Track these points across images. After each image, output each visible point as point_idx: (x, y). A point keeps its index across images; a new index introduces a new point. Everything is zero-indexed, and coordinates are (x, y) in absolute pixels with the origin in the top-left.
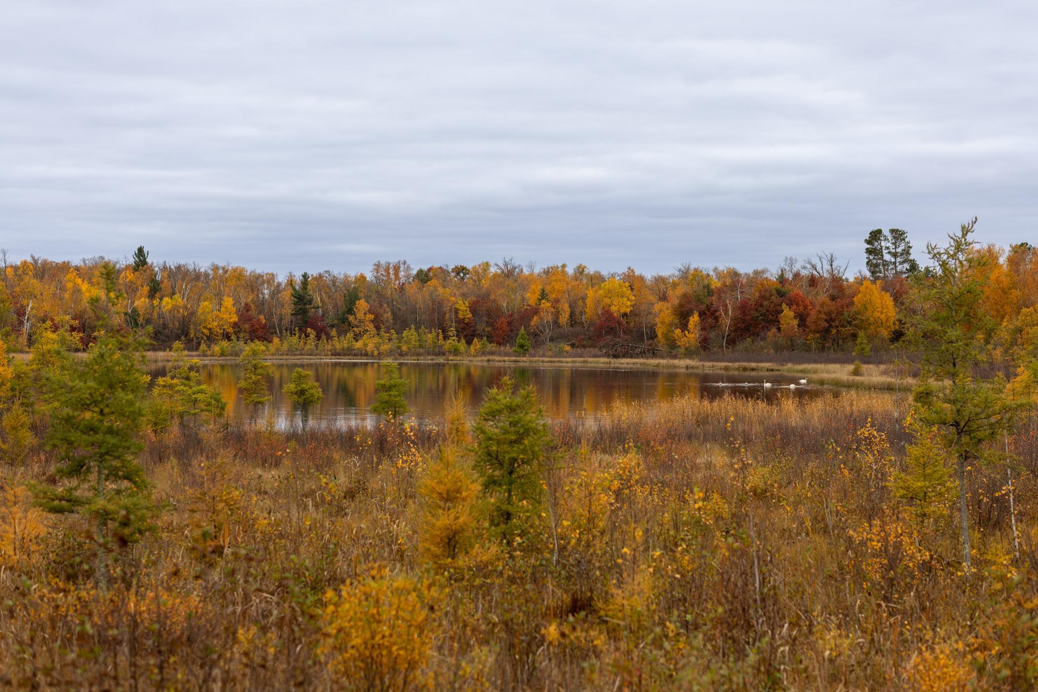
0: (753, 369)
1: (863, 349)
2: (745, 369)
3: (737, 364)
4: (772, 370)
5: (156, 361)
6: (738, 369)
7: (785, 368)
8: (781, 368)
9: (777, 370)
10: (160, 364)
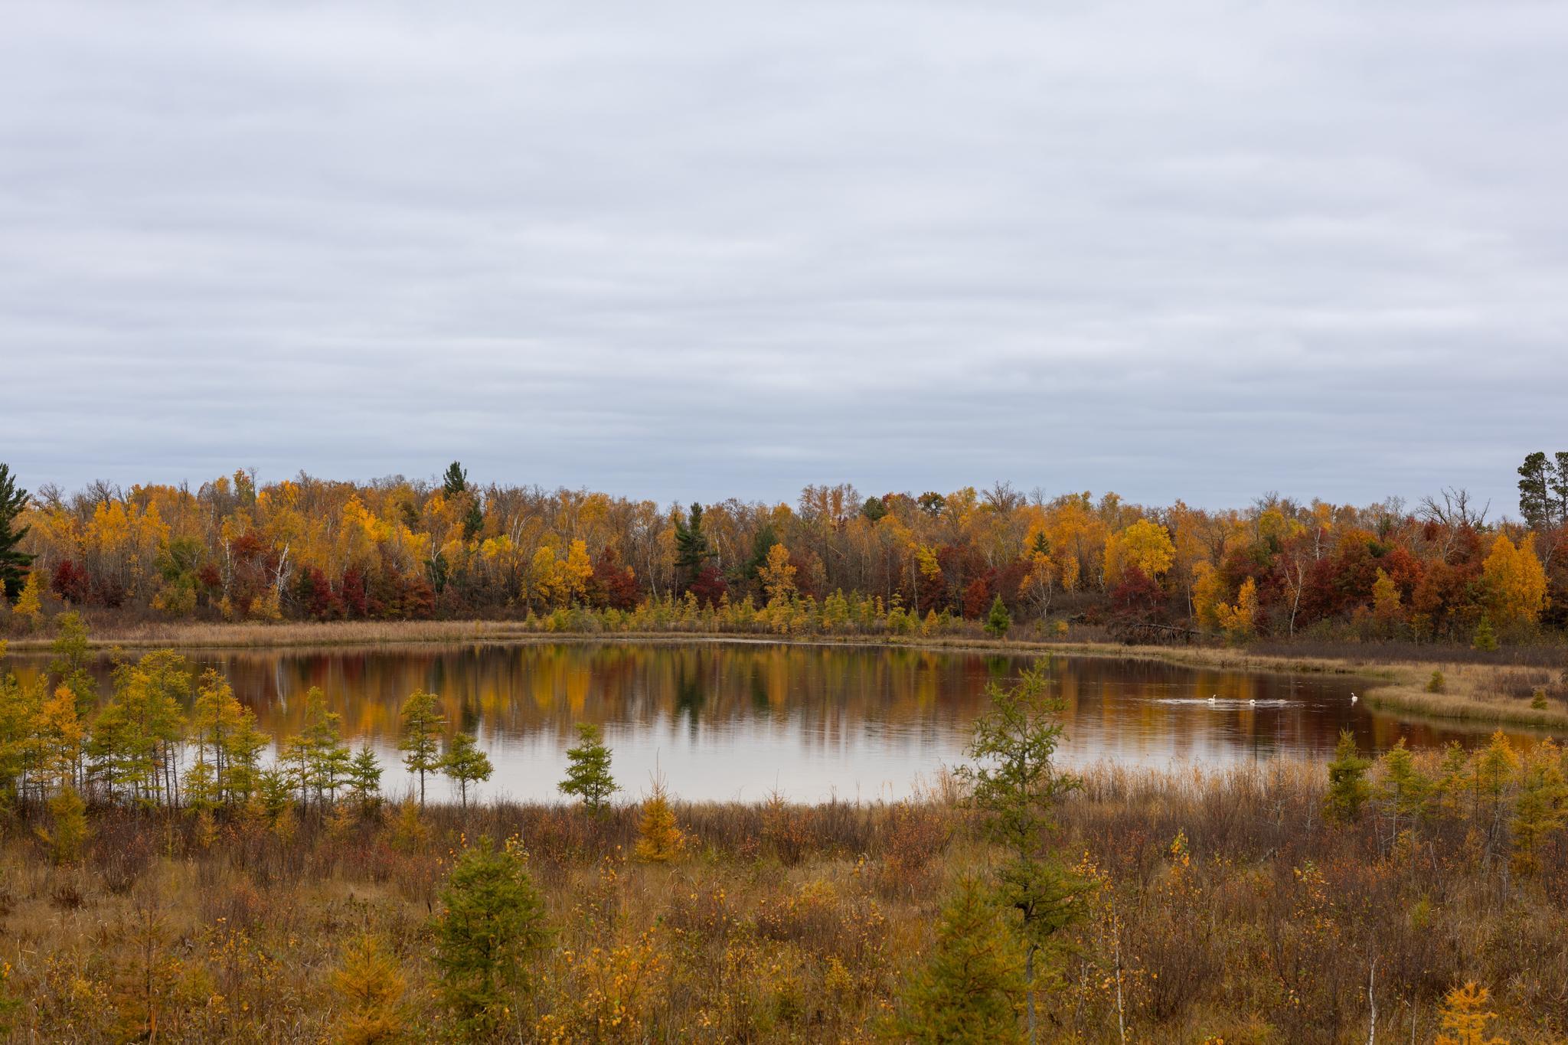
0: (1317, 670)
1: (1486, 641)
2: (1305, 669)
3: (1293, 661)
4: (1344, 672)
5: (458, 639)
6: (1295, 669)
7: (1361, 669)
8: (1356, 668)
9: (1350, 672)
10: (465, 643)
